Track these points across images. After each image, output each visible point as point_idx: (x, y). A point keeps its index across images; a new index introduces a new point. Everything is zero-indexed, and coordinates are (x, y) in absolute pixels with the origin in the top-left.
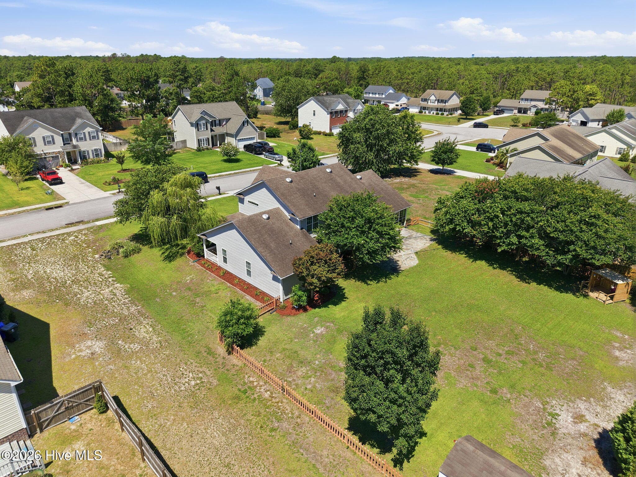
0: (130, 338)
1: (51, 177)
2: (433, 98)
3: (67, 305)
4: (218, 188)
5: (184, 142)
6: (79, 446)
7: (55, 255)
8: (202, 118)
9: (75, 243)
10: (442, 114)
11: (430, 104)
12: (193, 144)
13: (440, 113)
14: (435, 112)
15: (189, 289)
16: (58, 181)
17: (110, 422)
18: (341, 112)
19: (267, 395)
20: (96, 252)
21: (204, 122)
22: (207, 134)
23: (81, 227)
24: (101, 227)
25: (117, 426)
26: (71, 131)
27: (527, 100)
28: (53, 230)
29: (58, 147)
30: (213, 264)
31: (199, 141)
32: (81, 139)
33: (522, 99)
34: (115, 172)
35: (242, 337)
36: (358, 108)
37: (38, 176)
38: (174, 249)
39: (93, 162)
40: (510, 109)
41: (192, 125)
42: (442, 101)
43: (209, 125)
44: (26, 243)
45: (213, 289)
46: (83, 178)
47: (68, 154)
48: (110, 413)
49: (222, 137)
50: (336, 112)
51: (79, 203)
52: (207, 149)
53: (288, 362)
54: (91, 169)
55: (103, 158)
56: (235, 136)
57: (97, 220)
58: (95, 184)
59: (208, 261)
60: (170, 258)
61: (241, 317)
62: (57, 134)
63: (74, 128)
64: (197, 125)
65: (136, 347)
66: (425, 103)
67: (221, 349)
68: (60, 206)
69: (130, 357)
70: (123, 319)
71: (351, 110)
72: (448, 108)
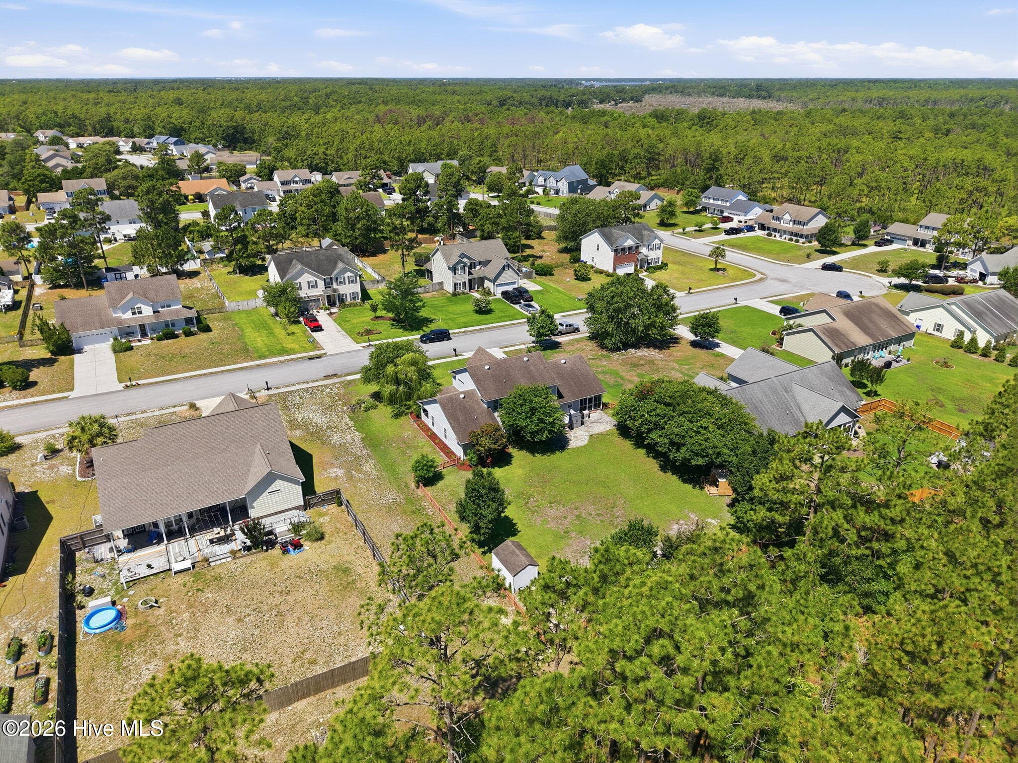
0: (360, 470)
1: (313, 324)
2: (787, 217)
3: (323, 444)
4: (455, 350)
5: (441, 284)
6: (327, 518)
7: (315, 404)
8: (460, 262)
9: (330, 395)
10: (797, 241)
11: (783, 225)
12: (449, 288)
13: (794, 238)
14: (788, 237)
15: (405, 443)
16: (318, 328)
17: (343, 511)
18: (630, 248)
19: (431, 513)
20: (344, 404)
21: (462, 265)
22: (465, 278)
23: (335, 380)
24: (350, 382)
25: (346, 513)
26: (332, 275)
27: (927, 228)
28: (314, 381)
29: (320, 290)
30: (426, 425)
31: (455, 285)
32: (341, 283)
33: (921, 226)
34: (368, 319)
35: (425, 478)
36: (654, 243)
37: (301, 319)
38: (403, 408)
39: (350, 305)
40: (902, 239)
41: (449, 268)
42: (799, 223)
43: (467, 269)
44: (295, 391)
45: (420, 444)
46: (340, 325)
47: (328, 297)
48: (343, 507)
49: (481, 280)
50: (623, 249)
51: (336, 354)
52: (463, 293)
53: (451, 497)
54: (347, 313)
55: (359, 301)
56: (494, 281)
57: (348, 375)
58: (349, 332)
59: (423, 422)
60: (397, 416)
61: (425, 465)
62: (320, 278)
63: (335, 272)
64: (454, 269)
65: (362, 476)
66: (778, 222)
67: (413, 485)
68: (319, 357)
69: (358, 481)
70: (357, 458)
71: (644, 246)
72: (805, 233)
